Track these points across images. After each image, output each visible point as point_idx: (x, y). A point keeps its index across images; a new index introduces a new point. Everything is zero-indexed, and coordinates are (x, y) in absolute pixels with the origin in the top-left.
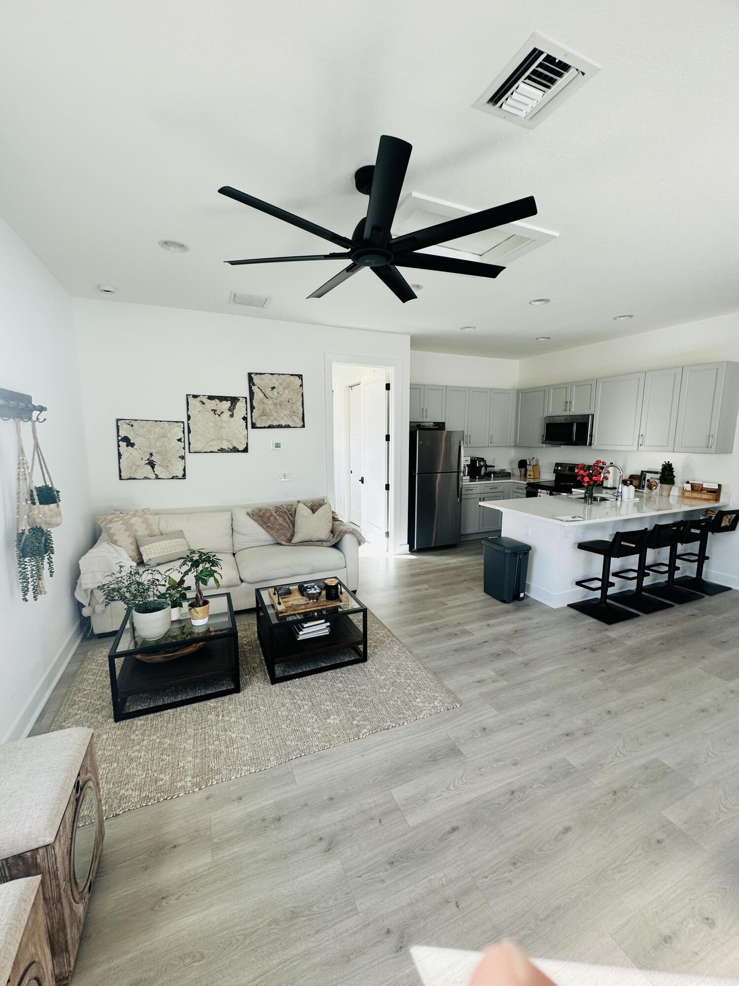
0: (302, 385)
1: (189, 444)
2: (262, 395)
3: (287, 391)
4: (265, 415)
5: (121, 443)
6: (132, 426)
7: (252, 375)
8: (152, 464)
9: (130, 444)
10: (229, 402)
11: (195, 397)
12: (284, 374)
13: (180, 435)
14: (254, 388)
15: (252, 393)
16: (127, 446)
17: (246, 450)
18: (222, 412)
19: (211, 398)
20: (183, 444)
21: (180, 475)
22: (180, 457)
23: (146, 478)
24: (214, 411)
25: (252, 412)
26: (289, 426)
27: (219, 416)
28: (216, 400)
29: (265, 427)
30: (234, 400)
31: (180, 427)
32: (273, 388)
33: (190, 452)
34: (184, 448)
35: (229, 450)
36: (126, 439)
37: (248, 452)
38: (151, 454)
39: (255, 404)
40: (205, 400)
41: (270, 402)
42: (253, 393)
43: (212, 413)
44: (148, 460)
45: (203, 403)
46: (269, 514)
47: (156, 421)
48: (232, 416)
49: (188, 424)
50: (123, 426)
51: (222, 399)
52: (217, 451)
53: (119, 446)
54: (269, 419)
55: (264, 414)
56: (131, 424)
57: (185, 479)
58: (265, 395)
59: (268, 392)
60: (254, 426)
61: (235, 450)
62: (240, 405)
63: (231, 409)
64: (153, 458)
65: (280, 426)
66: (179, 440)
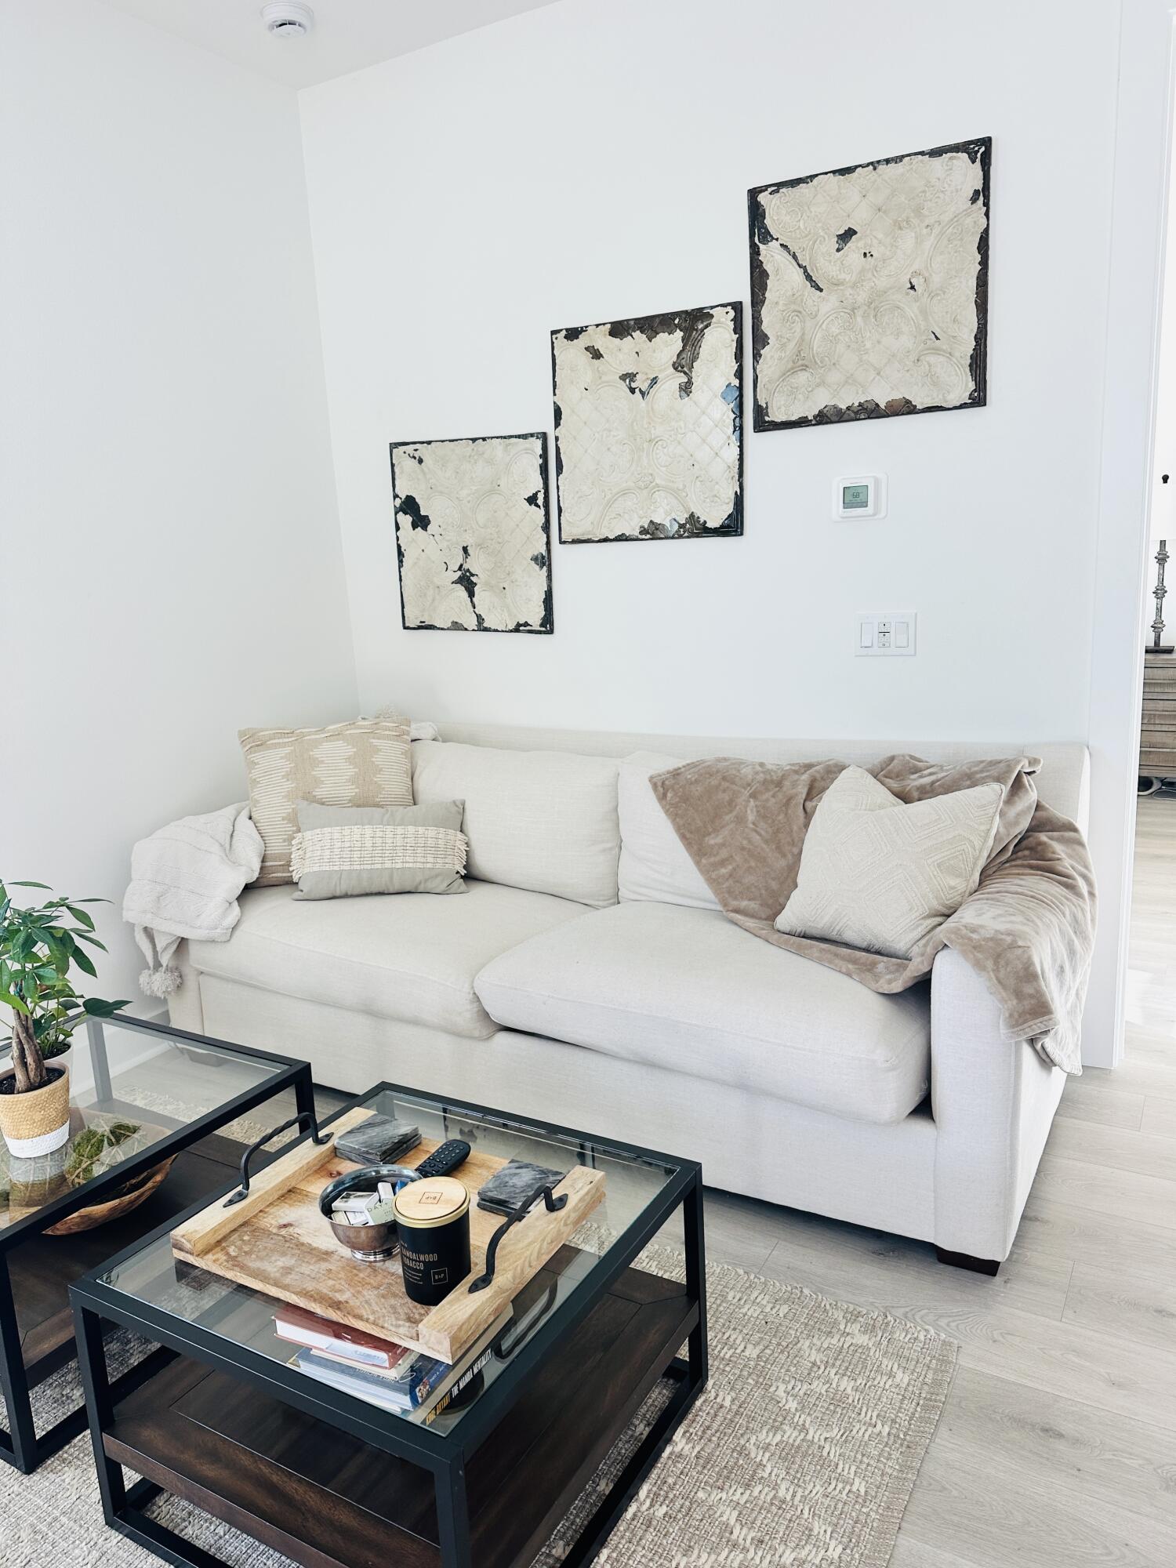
0: (983, 194)
1: (560, 510)
2: (798, 276)
3: (908, 240)
4: (804, 368)
5: (401, 515)
6: (421, 461)
7: (762, 198)
8: (467, 582)
9: (421, 522)
10: (679, 334)
11: (573, 334)
12: (899, 159)
13: (536, 484)
14: (770, 254)
15: (759, 277)
16: (414, 526)
17: (733, 526)
18: (654, 381)
19: (619, 329)
20: (542, 511)
21: (535, 621)
22: (535, 559)
23: (457, 626)
24: (629, 377)
25: (757, 356)
26: (906, 408)
27: (643, 393)
28: (637, 334)
29: (802, 423)
30: (692, 322)
31: (531, 451)
32: (848, 235)
33: (561, 542)
34: (546, 528)
35: (676, 527)
36: (409, 506)
37: (741, 533)
38: (465, 549)
39: (766, 327)
40: (602, 340)
41: (826, 304)
42: (764, 275)
43: (623, 386)
44: (460, 568)
45: (597, 355)
47: (474, 440)
48: (686, 389)
49: (557, 439)
50: (406, 465)
51: (651, 326)
52: (636, 533)
53: (398, 528)
54: (822, 383)
55: (800, 363)
56: (417, 455)
57: (551, 632)
58: (809, 277)
59: (827, 262)
60: (763, 424)
61: (696, 529)
62: (718, 339)
63: (684, 364)
64: (472, 565)
65: (870, 411)
66: (532, 500)
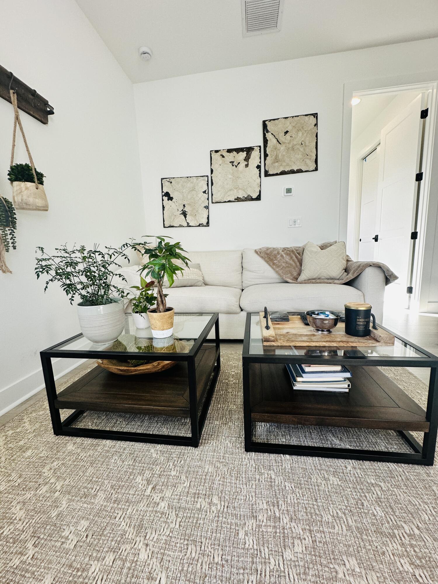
0: (316, 125)
1: (212, 195)
2: (275, 141)
3: (300, 134)
4: (277, 162)
5: (164, 197)
6: (171, 183)
7: (267, 122)
8: (184, 214)
9: (170, 199)
10: (245, 153)
11: (217, 151)
12: (298, 116)
13: (205, 188)
14: (269, 136)
15: (265, 141)
16: (168, 200)
17: (258, 198)
18: (239, 163)
19: (229, 151)
20: (207, 195)
21: (205, 224)
22: (205, 207)
23: (181, 226)
24: (232, 162)
25: (265, 159)
26: (300, 171)
27: (236, 166)
28: (234, 152)
29: (277, 174)
30: (249, 150)
31: (204, 180)
32: (287, 132)
33: (212, 203)
34: (208, 199)
35: (244, 198)
36: (167, 194)
37: (260, 200)
38: (184, 205)
39: (267, 152)
40: (225, 154)
41: (282, 148)
42: (267, 140)
43: (231, 164)
44: (182, 210)
45: (223, 157)
46: (276, 252)
47: (187, 177)
48: (247, 166)
49: (212, 177)
50: (166, 183)
51: (238, 150)
52: (234, 200)
53: (163, 200)
54: (281, 165)
55: (276, 160)
56: (170, 181)
57: (208, 226)
58: (278, 141)
59: (282, 138)
60: (267, 174)
61: (250, 199)
62: (255, 154)
63: (247, 159)
64: (186, 209)
65: (292, 172)
66: (204, 192)
